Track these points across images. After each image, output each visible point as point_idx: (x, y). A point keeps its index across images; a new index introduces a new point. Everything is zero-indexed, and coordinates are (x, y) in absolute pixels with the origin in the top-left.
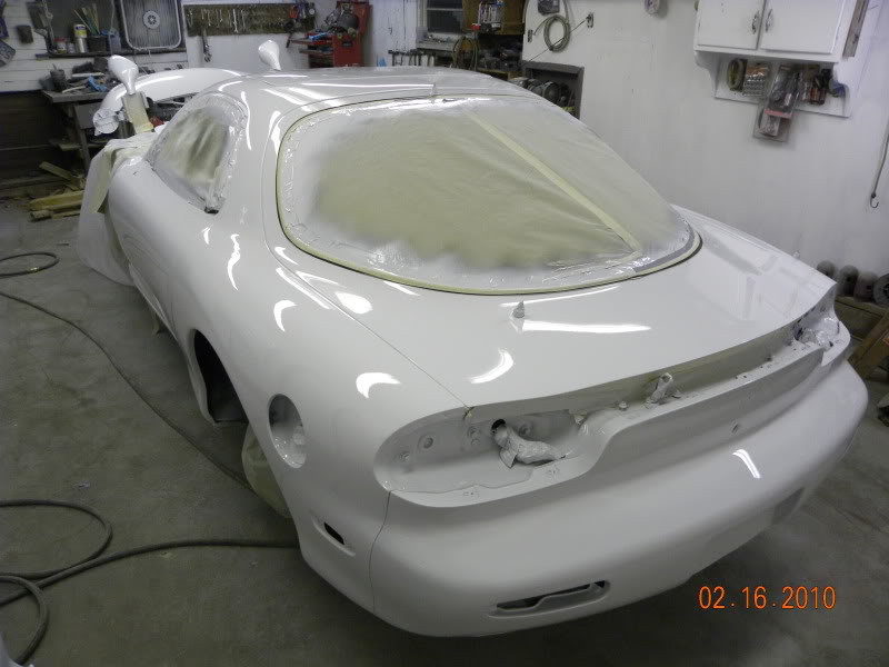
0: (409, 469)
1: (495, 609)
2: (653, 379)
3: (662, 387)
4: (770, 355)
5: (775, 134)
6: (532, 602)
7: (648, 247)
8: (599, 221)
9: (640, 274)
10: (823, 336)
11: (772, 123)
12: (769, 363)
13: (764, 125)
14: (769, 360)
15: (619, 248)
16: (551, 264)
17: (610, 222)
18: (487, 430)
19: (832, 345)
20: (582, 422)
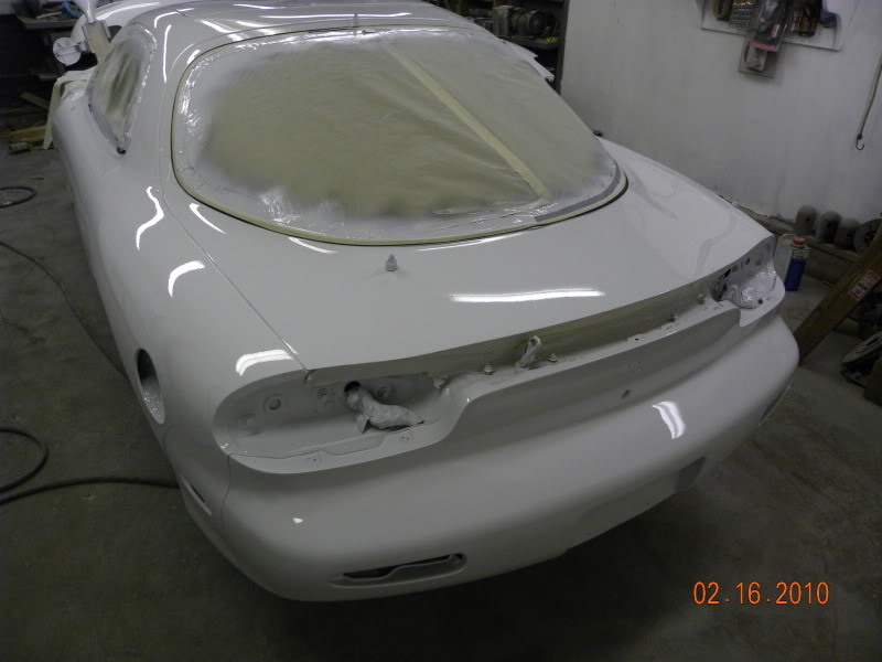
0: (255, 431)
1: (341, 578)
2: (522, 341)
3: (531, 350)
4: (672, 315)
5: (761, 69)
6: (383, 572)
7: (557, 194)
8: (508, 165)
9: (542, 223)
10: (750, 292)
11: (758, 57)
12: (669, 325)
13: (749, 57)
14: (672, 320)
15: (523, 194)
16: (439, 212)
17: (519, 166)
18: (340, 391)
19: (761, 302)
20: (443, 387)
